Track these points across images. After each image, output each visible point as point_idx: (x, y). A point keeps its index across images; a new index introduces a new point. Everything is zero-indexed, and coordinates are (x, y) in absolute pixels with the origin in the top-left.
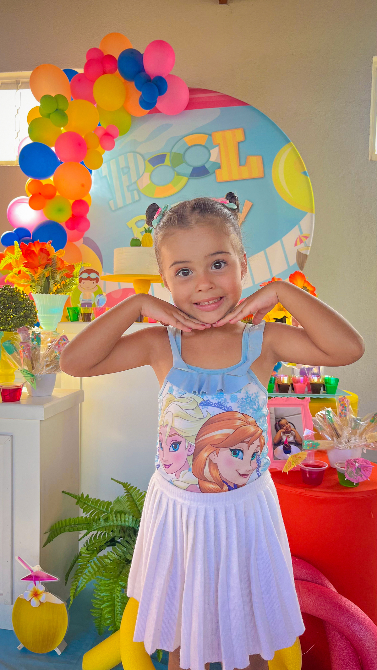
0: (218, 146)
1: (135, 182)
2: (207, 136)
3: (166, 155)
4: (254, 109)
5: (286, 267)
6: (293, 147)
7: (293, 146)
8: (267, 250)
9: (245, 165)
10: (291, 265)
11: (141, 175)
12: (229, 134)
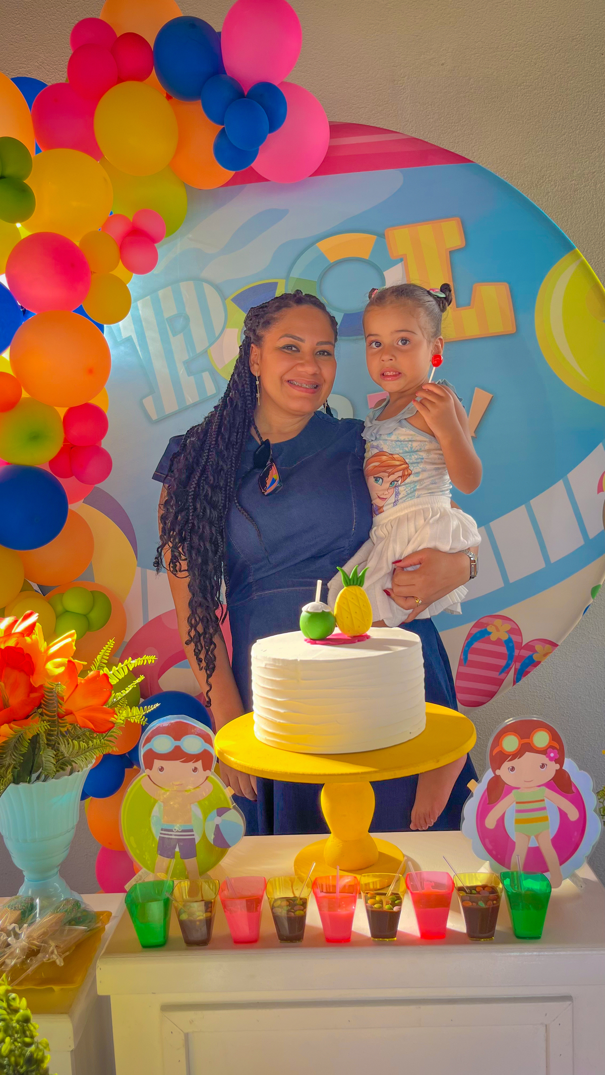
0: (402, 260)
1: (205, 352)
2: (375, 237)
3: (276, 284)
4: (483, 172)
5: (582, 542)
6: (582, 262)
7: (578, 257)
8: (533, 502)
9: (469, 304)
10: (592, 534)
11: (217, 336)
12: (425, 231)
